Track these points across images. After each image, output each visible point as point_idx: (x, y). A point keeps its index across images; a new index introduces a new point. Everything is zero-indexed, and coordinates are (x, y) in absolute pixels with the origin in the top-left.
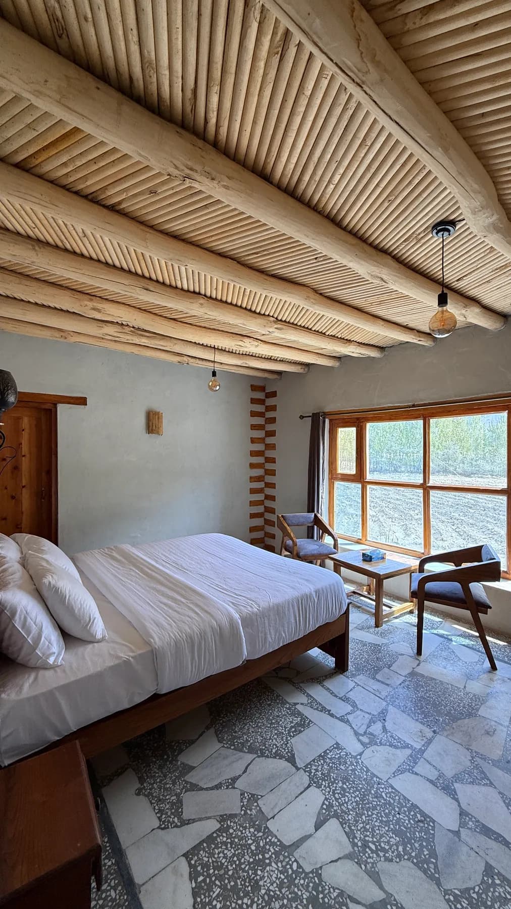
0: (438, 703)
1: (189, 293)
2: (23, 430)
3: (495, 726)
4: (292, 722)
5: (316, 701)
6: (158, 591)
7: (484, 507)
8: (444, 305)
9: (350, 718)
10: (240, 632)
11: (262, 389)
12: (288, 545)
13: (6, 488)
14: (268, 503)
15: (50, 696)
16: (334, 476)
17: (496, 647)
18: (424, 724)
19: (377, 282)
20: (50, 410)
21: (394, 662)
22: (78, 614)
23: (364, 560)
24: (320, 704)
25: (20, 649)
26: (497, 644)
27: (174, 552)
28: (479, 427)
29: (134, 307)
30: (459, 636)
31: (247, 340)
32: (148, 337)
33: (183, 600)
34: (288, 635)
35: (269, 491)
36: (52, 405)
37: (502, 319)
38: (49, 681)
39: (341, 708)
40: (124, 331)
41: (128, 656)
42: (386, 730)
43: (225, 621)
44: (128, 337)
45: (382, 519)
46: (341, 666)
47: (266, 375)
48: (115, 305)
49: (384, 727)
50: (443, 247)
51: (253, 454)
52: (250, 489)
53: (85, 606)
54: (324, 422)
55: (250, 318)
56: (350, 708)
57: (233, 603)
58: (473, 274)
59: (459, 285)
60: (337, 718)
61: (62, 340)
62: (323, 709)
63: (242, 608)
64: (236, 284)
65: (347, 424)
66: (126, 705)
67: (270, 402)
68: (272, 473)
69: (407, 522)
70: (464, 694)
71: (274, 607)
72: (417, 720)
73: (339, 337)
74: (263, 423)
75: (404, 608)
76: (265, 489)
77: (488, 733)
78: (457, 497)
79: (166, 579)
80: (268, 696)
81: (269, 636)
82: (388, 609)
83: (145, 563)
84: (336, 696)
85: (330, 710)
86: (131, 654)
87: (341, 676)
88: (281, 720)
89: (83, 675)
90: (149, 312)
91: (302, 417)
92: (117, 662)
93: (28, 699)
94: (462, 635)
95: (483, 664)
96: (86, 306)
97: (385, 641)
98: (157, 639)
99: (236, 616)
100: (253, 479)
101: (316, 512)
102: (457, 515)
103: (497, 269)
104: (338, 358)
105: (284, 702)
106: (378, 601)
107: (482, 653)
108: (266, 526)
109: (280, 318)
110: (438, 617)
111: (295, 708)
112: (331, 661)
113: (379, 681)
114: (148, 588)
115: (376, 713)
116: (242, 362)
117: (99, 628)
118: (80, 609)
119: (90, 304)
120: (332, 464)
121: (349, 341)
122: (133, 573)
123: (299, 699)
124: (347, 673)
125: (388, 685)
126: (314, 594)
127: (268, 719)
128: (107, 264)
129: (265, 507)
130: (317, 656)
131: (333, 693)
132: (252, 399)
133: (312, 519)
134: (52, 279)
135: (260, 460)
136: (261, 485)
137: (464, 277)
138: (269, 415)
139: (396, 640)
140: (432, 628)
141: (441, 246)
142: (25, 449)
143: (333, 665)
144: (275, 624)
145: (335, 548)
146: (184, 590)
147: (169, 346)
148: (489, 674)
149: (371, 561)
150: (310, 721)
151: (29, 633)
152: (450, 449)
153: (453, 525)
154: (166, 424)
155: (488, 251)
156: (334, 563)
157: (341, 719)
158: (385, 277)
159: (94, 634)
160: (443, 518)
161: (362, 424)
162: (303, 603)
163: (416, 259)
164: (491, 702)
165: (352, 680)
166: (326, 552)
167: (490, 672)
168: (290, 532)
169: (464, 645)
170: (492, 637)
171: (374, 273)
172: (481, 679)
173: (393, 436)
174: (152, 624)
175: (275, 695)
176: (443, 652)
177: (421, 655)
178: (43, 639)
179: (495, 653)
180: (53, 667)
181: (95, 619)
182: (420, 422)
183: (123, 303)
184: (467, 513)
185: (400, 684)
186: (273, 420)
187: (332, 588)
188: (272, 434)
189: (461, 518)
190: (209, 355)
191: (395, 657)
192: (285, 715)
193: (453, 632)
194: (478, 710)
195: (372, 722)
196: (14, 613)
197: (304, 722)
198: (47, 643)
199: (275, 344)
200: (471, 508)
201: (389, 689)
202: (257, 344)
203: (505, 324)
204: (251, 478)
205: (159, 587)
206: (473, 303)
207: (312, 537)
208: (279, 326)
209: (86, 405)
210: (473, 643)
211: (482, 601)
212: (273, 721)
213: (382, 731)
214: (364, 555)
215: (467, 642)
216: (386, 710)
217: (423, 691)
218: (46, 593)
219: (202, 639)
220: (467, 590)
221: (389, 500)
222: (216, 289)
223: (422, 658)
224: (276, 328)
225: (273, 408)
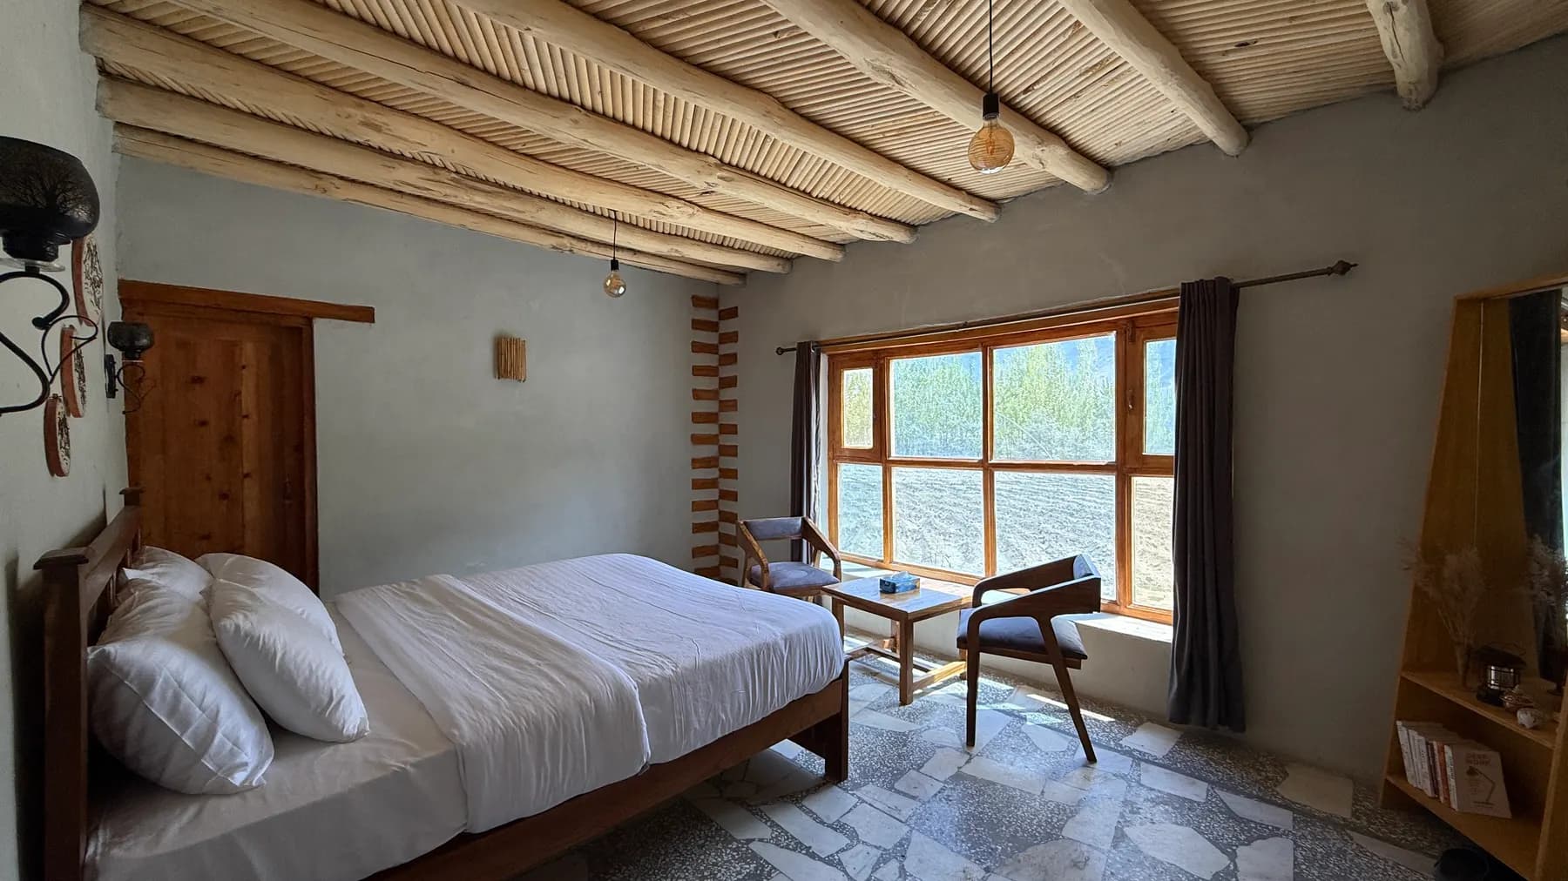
0: (995, 821)
1: (549, 99)
2: (244, 367)
3: (1088, 852)
4: (739, 873)
5: (787, 833)
6: (487, 648)
7: (1092, 514)
8: (992, 115)
9: (844, 857)
10: (637, 713)
11: (713, 303)
12: (755, 574)
13: (208, 478)
14: (726, 506)
15: (226, 846)
16: (838, 454)
17: (1096, 725)
18: (970, 858)
19: (887, 82)
20: (299, 330)
21: (928, 760)
22: (304, 688)
23: (883, 592)
24: (793, 838)
25: (165, 759)
26: (1099, 721)
27: (536, 585)
28: (1086, 387)
29: (449, 127)
30: (1038, 711)
31: (674, 203)
32: (489, 192)
33: (533, 661)
34: (733, 716)
35: (726, 484)
36: (301, 321)
37: (1104, 173)
38: (223, 817)
39: (829, 842)
40: (437, 178)
41: (405, 763)
42: (905, 872)
43: (606, 692)
44: (448, 191)
45: (928, 537)
46: (836, 772)
47: (719, 278)
48: (413, 121)
49: (902, 868)
50: (991, 24)
51: (697, 418)
52: (693, 480)
53: (320, 673)
54: (819, 357)
55: (671, 156)
56: (845, 841)
57: (627, 662)
58: (1050, 78)
59: (1029, 101)
60: (821, 859)
61: (318, 194)
62: (798, 846)
63: (643, 669)
64: (637, 80)
65: (857, 362)
66: (401, 858)
67: (727, 326)
68: (732, 451)
69: (969, 541)
70: (1040, 804)
71: (704, 666)
72: (959, 852)
73: (837, 201)
74: (715, 364)
75: (950, 672)
76: (720, 480)
77: (1075, 865)
78: (1051, 500)
79: (508, 627)
80: (700, 830)
81: (694, 718)
82: (923, 673)
83: (472, 603)
84: (822, 823)
85: (810, 848)
86: (412, 760)
87: (836, 788)
88: (720, 871)
89: (303, 803)
90: (482, 138)
91: (781, 351)
92: (378, 774)
93: (174, 855)
94: (1043, 710)
95: (1073, 755)
96: (349, 116)
97: (914, 727)
98: (465, 728)
99: (631, 684)
100: (697, 463)
101: (805, 516)
102: (1049, 527)
103: (1087, 71)
104: (840, 246)
105: (729, 839)
106: (905, 661)
107: (1074, 736)
108: (722, 545)
109: (727, 160)
110: (1006, 683)
111: (748, 849)
112: (820, 765)
113: (898, 792)
114: (469, 645)
115: (889, 847)
116: (669, 247)
117: (354, 714)
118: (307, 680)
119: (359, 114)
120: (834, 432)
121: (854, 211)
122: (447, 623)
123: (756, 835)
124: (846, 784)
125: (914, 798)
126: (782, 643)
127: (697, 870)
128: (379, 27)
129: (720, 512)
130: (795, 759)
131: (818, 817)
132: (693, 321)
133: (798, 527)
134: (273, 57)
135: (711, 429)
136: (712, 473)
137: (1034, 84)
138: (726, 349)
139: (933, 723)
140: (996, 701)
141: (987, 21)
142: (248, 401)
143: (822, 771)
144: (708, 697)
145: (835, 575)
146: (538, 644)
147: (529, 212)
148: (1085, 770)
149: (894, 592)
150: (773, 867)
151: (185, 724)
152: (1041, 423)
153: (1043, 543)
154: (533, 362)
155: (1070, 33)
156: (833, 598)
157: (830, 861)
158: (898, 73)
159: (340, 725)
160: (1027, 533)
161: (882, 362)
162: (761, 659)
163: (951, 44)
164: (1085, 814)
165: (853, 795)
166: (819, 581)
167: (1085, 766)
168: (756, 548)
169: (1045, 726)
170: (1092, 711)
171: (878, 63)
172: (1069, 777)
173: (950, 401)
174: (461, 705)
175: (714, 829)
176: (1010, 740)
177: (973, 745)
178: (219, 736)
179: (1095, 736)
180: (239, 792)
181: (343, 697)
182: (978, 355)
183: (428, 119)
184: (1065, 524)
185: (936, 795)
186: (732, 359)
187: (815, 631)
188: (730, 382)
189: (1057, 531)
190: (604, 233)
191: (929, 752)
192: (728, 861)
193: (1029, 707)
194: (1061, 829)
195: (883, 860)
196: (147, 683)
197: (762, 871)
198: (229, 745)
199: (725, 213)
200: (1072, 515)
201: (916, 804)
202: (690, 211)
203: (1108, 182)
204: (694, 461)
205: (495, 643)
206: (1053, 137)
207: (800, 559)
208: (724, 174)
209: (373, 322)
210: (1059, 721)
211: (1072, 646)
212: (706, 874)
213: (898, 875)
214: (882, 582)
215: (1052, 720)
216: (908, 840)
217: (972, 804)
218: (230, 649)
219: (559, 725)
220: (1047, 628)
221: (941, 506)
222: (601, 92)
223: (975, 750)
224: (720, 178)
225: (732, 337)
